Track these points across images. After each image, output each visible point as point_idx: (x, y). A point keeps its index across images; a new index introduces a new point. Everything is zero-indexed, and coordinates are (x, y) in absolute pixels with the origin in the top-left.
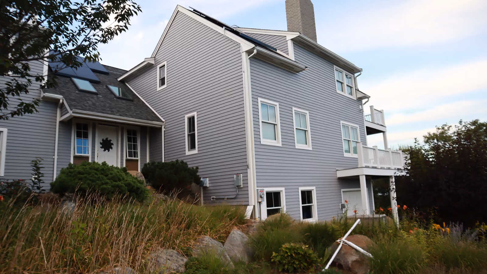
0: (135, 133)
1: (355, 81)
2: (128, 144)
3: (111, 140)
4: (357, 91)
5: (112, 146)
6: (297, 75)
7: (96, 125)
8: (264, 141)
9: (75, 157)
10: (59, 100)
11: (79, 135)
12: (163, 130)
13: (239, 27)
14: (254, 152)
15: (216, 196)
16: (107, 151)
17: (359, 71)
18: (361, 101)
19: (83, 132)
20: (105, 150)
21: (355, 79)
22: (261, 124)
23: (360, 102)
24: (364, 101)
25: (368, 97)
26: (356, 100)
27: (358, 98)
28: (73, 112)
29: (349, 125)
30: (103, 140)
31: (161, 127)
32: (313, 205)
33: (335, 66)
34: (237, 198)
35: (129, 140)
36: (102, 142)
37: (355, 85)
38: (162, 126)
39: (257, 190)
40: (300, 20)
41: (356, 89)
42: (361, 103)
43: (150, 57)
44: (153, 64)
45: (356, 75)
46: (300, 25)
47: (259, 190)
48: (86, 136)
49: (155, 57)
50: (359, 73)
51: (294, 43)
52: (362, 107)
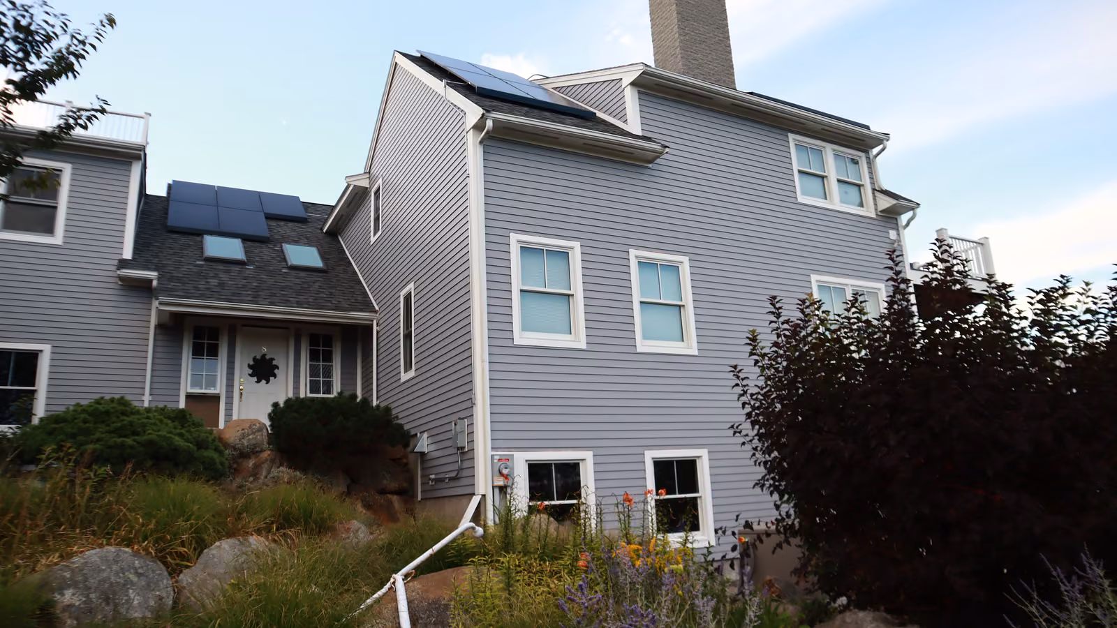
0: (328, 341)
1: (870, 168)
2: (310, 365)
3: (272, 359)
4: (877, 194)
5: (276, 371)
6: (647, 168)
7: (236, 328)
8: (521, 337)
9: (189, 397)
10: (150, 281)
11: (197, 352)
12: (375, 328)
13: (547, 78)
14: (487, 365)
15: (435, 474)
16: (264, 382)
17: (880, 140)
18: (896, 219)
19: (208, 344)
20: (258, 381)
21: (870, 164)
22: (516, 295)
23: (895, 222)
24: (904, 218)
25: (913, 206)
26: (875, 217)
27: (881, 212)
28: (161, 304)
29: (847, 285)
30: (254, 359)
31: (371, 323)
32: (700, 497)
33: (791, 136)
34: (458, 478)
35: (314, 356)
36: (252, 363)
37: (871, 178)
38: (372, 321)
39: (492, 456)
40: (677, 35)
41: (874, 190)
42: (897, 224)
43: (363, 172)
44: (367, 188)
45: (875, 151)
46: (677, 48)
47: (498, 457)
48: (213, 353)
49: (369, 172)
50: (880, 147)
51: (639, 92)
52: (899, 235)
